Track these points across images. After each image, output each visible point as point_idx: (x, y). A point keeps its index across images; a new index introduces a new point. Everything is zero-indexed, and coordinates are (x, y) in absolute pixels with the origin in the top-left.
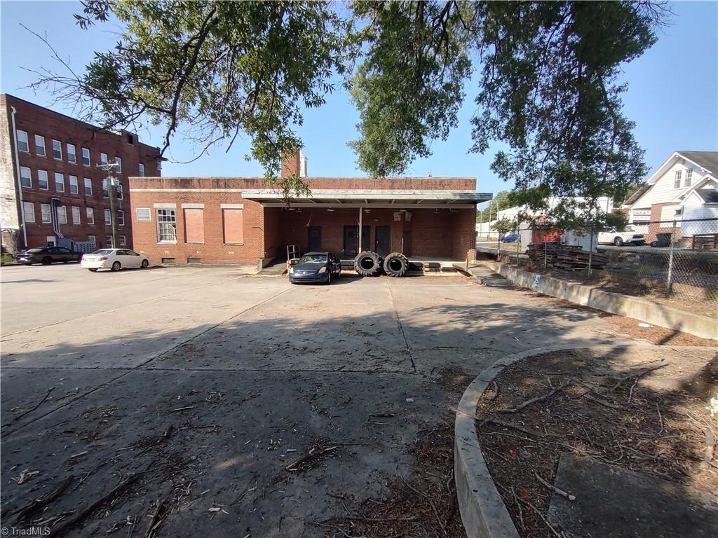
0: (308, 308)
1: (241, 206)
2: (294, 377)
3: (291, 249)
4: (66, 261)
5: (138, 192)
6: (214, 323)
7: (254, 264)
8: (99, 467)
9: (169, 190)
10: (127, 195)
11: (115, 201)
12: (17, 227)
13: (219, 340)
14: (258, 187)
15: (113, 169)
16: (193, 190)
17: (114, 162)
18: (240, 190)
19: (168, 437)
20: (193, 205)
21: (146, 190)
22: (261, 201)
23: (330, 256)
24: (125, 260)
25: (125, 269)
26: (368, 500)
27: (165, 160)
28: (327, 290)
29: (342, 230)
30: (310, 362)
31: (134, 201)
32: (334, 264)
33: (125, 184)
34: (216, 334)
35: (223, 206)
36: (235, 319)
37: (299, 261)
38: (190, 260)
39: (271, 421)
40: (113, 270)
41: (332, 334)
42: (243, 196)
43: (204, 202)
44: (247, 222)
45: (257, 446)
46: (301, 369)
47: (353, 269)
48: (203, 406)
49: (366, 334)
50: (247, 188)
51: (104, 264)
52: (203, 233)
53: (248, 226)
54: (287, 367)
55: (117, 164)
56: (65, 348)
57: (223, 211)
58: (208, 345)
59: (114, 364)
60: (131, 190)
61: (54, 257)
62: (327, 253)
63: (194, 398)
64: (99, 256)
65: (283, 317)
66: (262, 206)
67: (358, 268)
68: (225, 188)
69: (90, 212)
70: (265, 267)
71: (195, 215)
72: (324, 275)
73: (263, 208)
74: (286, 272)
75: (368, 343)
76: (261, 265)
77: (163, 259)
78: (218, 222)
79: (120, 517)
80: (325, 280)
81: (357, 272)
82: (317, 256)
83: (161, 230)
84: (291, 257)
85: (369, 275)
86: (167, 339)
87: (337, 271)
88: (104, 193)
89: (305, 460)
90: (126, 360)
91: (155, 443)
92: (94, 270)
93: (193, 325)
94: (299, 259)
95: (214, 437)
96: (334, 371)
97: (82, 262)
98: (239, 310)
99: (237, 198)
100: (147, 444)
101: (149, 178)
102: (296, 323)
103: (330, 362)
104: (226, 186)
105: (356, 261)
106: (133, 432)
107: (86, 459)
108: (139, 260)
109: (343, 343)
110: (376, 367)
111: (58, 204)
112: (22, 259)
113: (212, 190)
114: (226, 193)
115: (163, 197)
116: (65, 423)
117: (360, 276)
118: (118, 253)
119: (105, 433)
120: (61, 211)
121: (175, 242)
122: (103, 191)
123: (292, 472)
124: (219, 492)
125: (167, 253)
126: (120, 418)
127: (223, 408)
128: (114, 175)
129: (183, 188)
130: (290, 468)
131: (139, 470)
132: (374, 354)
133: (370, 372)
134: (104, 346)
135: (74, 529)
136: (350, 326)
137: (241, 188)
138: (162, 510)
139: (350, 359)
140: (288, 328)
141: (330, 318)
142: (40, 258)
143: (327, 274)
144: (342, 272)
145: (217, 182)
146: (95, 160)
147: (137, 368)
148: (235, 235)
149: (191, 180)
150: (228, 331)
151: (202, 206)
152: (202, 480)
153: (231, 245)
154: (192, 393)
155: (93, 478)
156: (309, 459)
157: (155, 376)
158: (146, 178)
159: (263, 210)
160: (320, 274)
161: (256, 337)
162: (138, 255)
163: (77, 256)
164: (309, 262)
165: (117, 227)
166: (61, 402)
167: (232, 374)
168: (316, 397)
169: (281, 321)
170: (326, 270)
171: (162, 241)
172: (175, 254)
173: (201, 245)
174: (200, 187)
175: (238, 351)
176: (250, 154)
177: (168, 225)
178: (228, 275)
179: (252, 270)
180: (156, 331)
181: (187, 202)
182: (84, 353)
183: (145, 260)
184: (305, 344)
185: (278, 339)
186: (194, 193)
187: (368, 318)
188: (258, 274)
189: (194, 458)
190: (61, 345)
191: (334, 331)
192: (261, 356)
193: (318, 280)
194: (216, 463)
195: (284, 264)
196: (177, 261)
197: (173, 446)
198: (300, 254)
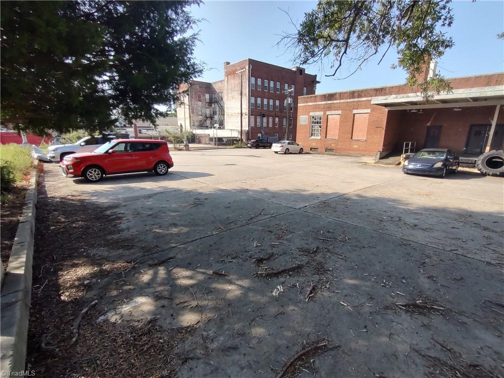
0: (419, 195)
1: (369, 111)
2: (404, 243)
3: (407, 145)
4: (264, 147)
5: (302, 106)
6: (343, 192)
7: (371, 156)
8: (283, 254)
9: (320, 103)
10: (296, 108)
11: (289, 113)
12: (247, 129)
13: (346, 204)
14: (385, 94)
15: (290, 93)
16: (335, 102)
17: (291, 89)
18: (369, 98)
19: (316, 251)
20: (333, 112)
21: (307, 104)
22: (386, 105)
23: (449, 152)
24: (291, 147)
25: (291, 153)
26: (478, 366)
27: (319, 82)
28: (440, 183)
29: (467, 129)
30: (420, 237)
31: (299, 111)
32: (451, 161)
33: (296, 102)
34: (343, 199)
35: (355, 111)
36: (357, 192)
37: (414, 156)
38: (327, 150)
39: (384, 268)
40: (285, 153)
41: (444, 220)
42: (372, 102)
43: (341, 109)
44: (371, 124)
45: (373, 280)
46: (411, 239)
47: (474, 167)
48: (336, 241)
49: (486, 229)
50: (376, 95)
51: (282, 150)
52: (338, 132)
53: (372, 126)
54: (399, 235)
55: (292, 90)
56: (266, 191)
57: (354, 116)
58: (339, 206)
59: (288, 204)
60: (299, 105)
61: (260, 145)
62: (446, 150)
63: (330, 235)
64: (279, 145)
65: (396, 198)
66: (387, 110)
67: (480, 166)
68: (358, 97)
69: (277, 119)
70: (381, 158)
71: (334, 119)
72: (439, 169)
73: (387, 112)
74: (399, 164)
75: (488, 238)
76: (378, 156)
77: (311, 148)
78: (349, 123)
79: (294, 282)
80: (439, 173)
81: (480, 170)
82: (434, 153)
83: (312, 130)
84: (406, 151)
85: (495, 175)
86: (313, 196)
87: (454, 168)
88: (284, 108)
89: (413, 305)
90: (293, 203)
91: (309, 253)
92: (276, 152)
93: (329, 191)
94: (413, 154)
95: (342, 262)
96: (444, 250)
97: (272, 147)
98: (361, 187)
99: (367, 105)
100: (306, 251)
101: (309, 96)
102: (407, 204)
103: (442, 242)
104: (359, 96)
105: (480, 160)
106: (298, 243)
107: (278, 247)
108: (298, 148)
109: (457, 230)
110: (498, 262)
111: (264, 116)
112: (249, 145)
113: (349, 100)
114: (358, 101)
115: (316, 108)
116: (269, 227)
117: (483, 175)
118: (289, 144)
119: (286, 238)
120: (265, 120)
121: (319, 138)
122: (284, 107)
123: (400, 308)
124: (346, 296)
125: (314, 145)
126: (291, 233)
127: (349, 248)
128: (290, 97)
129: (329, 100)
130: (398, 305)
131: (302, 263)
132: (496, 249)
133: (489, 263)
134: (283, 194)
135: (275, 276)
136: (466, 217)
137: (371, 96)
138: (314, 289)
139: (465, 246)
140: (400, 207)
141: (443, 207)
142: (255, 145)
143: (443, 169)
144: (460, 169)
145: (353, 94)
146: (282, 88)
147: (299, 209)
148: (360, 133)
149: (335, 94)
150: (352, 199)
151: (340, 112)
152: (336, 284)
153: (357, 140)
154: (329, 232)
155: (281, 257)
156: (416, 306)
157: (308, 216)
158: (307, 96)
159: (387, 113)
160: (434, 168)
161: (373, 207)
162: (298, 145)
163: (269, 145)
164: (424, 157)
165: (289, 128)
166: (266, 217)
167: (355, 228)
168: (425, 265)
169: (394, 201)
170: (442, 165)
171: (312, 137)
172: (318, 146)
173: (335, 140)
174: (340, 99)
175: (360, 214)
176: (397, 63)
177: (317, 126)
178: (352, 162)
179: (371, 160)
180: (308, 191)
181: (330, 110)
182: (275, 195)
183: (302, 149)
184: (416, 222)
185: (391, 213)
186: (336, 103)
187: (490, 215)
188: (375, 163)
189: (331, 269)
190: (265, 189)
191: (447, 218)
192: (376, 222)
193: (432, 174)
194: (345, 278)
195: (398, 158)
196: (319, 150)
197: (319, 257)
198: (416, 150)
